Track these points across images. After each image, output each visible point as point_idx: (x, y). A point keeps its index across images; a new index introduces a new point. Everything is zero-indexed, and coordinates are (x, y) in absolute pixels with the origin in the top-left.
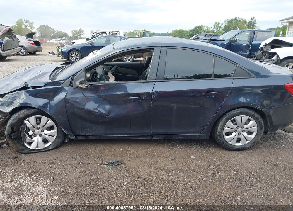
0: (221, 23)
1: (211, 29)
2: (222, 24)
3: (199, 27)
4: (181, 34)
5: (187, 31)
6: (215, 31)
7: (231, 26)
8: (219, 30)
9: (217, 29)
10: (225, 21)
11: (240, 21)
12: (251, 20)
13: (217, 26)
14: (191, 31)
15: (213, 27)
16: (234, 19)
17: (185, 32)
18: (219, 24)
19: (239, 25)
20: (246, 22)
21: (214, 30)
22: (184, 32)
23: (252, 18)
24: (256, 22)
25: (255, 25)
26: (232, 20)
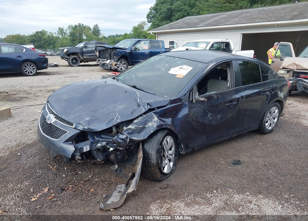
0: (65, 29)
1: (55, 35)
2: (67, 30)
3: (40, 32)
4: (20, 40)
5: (27, 37)
6: (61, 36)
7: (77, 32)
8: (64, 36)
9: (62, 35)
10: (69, 27)
11: (84, 27)
12: (95, 27)
13: (61, 32)
14: (32, 36)
15: (57, 32)
16: (78, 25)
17: (24, 38)
18: (63, 30)
19: (84, 31)
20: (90, 29)
21: (59, 35)
22: (22, 37)
23: (95, 25)
24: (100, 30)
25: (99, 32)
26: (76, 26)
